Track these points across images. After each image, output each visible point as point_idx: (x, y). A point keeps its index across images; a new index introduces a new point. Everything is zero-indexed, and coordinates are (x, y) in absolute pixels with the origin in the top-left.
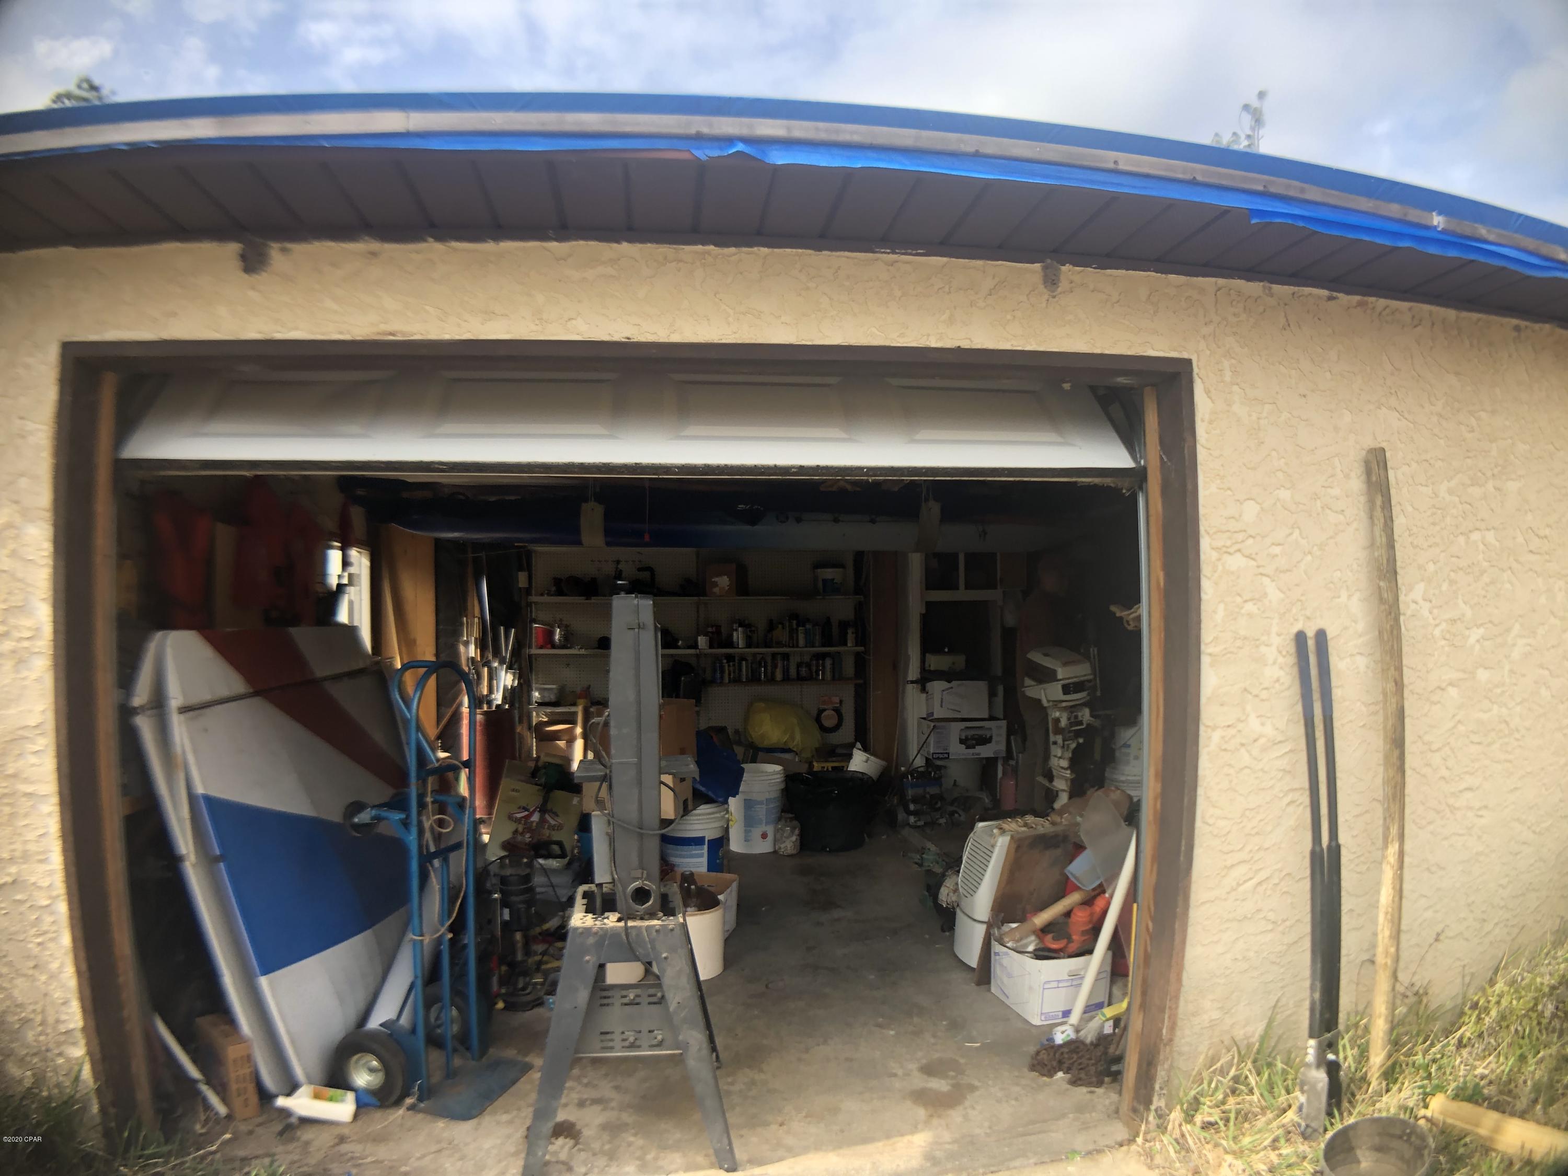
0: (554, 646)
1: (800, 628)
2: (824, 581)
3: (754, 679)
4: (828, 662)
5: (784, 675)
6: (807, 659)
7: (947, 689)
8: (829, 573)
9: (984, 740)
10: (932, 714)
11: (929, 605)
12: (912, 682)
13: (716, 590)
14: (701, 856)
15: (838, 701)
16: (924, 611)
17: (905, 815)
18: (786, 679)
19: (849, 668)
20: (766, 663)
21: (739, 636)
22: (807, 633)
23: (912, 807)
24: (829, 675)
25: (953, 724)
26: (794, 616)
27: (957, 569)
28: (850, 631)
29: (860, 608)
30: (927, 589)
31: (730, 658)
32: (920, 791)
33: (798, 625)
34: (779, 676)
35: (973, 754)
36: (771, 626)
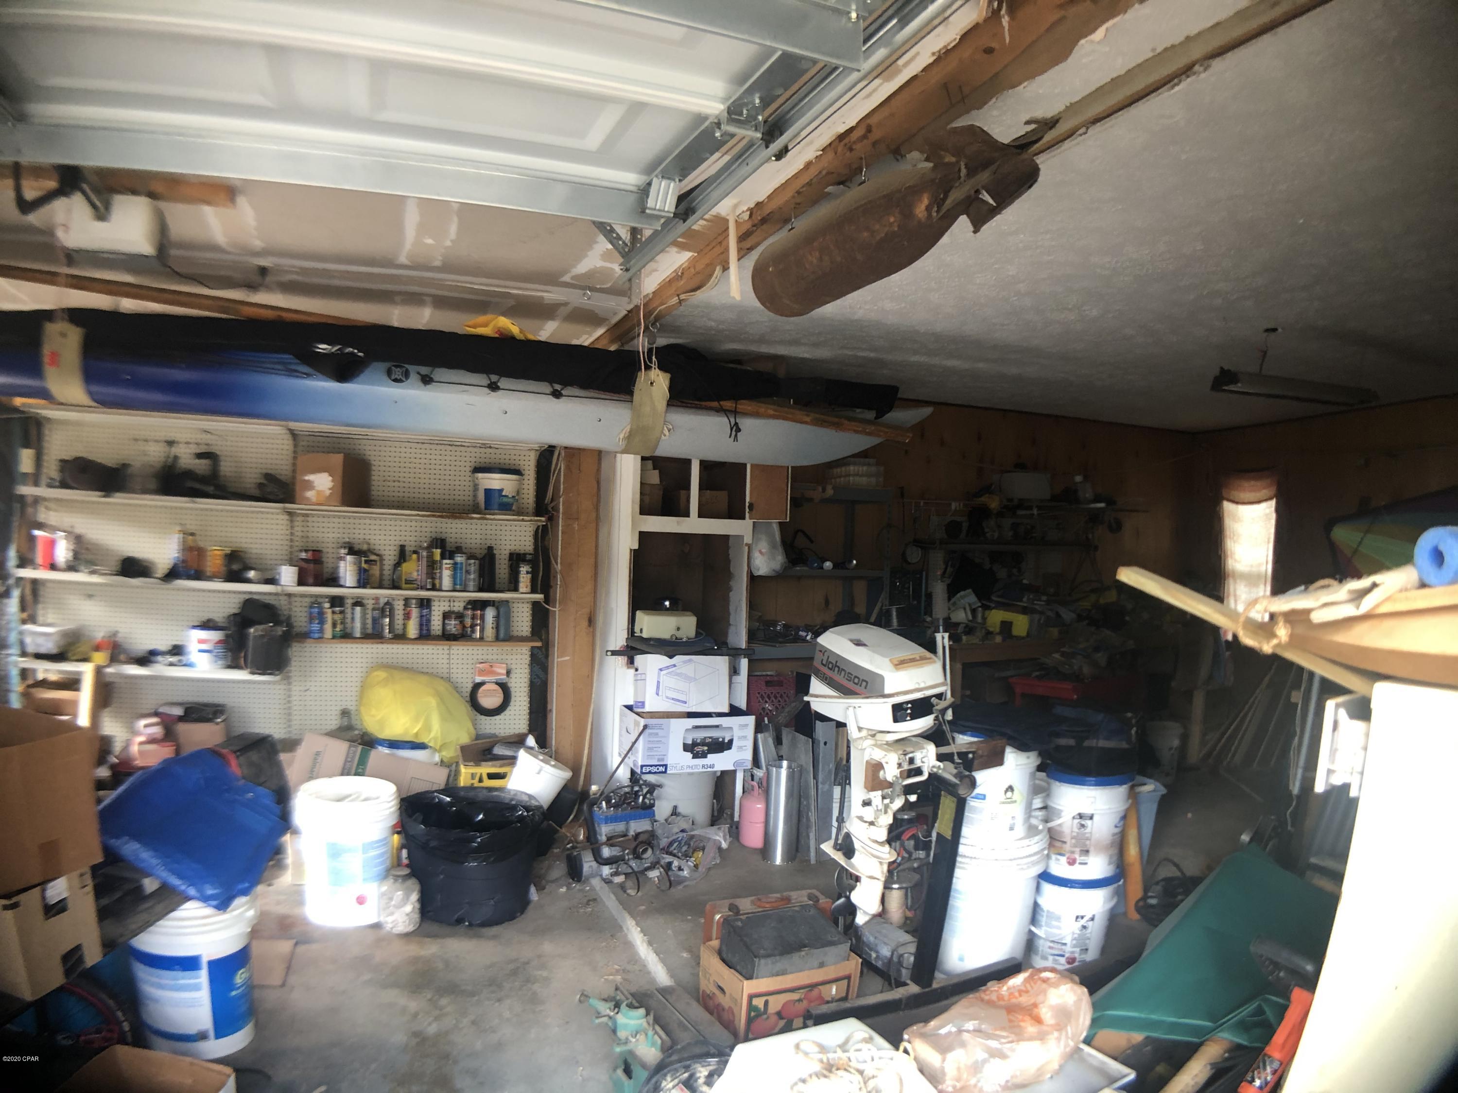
0: (53, 567)
1: (445, 561)
2: (488, 492)
3: (374, 635)
4: (490, 613)
5: (421, 629)
6: (458, 607)
7: (667, 667)
8: (495, 481)
9: (720, 746)
10: (643, 704)
11: (644, 537)
12: (614, 653)
13: (310, 494)
14: (197, 988)
15: (504, 672)
16: (636, 546)
17: (594, 864)
18: (425, 635)
19: (522, 621)
20: (392, 610)
21: (347, 570)
22: (455, 567)
23: (606, 852)
24: (490, 632)
25: (673, 721)
26: (439, 542)
27: (688, 487)
28: (524, 569)
29: (542, 536)
30: (642, 513)
31: (336, 601)
32: (620, 827)
33: (443, 557)
34: (412, 631)
35: (703, 766)
36: (403, 555)
